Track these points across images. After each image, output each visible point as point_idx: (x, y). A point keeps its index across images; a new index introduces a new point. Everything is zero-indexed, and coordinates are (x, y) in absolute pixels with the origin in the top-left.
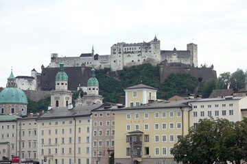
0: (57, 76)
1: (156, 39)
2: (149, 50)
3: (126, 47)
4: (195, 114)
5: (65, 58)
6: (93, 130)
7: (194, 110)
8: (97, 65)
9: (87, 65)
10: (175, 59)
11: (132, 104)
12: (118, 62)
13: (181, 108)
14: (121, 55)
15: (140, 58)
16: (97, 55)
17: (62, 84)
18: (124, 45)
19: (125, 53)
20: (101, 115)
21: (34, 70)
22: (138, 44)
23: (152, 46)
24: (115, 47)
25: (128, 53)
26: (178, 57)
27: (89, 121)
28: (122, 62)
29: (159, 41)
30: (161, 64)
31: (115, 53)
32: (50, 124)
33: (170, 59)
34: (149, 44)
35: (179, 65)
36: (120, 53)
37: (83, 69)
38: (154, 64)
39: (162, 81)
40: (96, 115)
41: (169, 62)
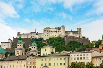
0: (18, 42)
1: (63, 26)
2: (60, 31)
3: (50, 30)
4: (72, 59)
5: (24, 34)
6: (27, 66)
7: (71, 57)
8: (37, 37)
9: (33, 37)
10: (71, 35)
11: (44, 54)
12: (47, 36)
13: (65, 56)
14: (48, 33)
15: (56, 34)
16: (37, 33)
17: (20, 45)
18: (49, 28)
19: (50, 32)
20: (30, 59)
21: (10, 39)
22: (56, 28)
23: (62, 29)
24: (45, 29)
25: (51, 32)
26: (73, 34)
27: (25, 62)
28: (48, 36)
29: (65, 27)
30: (65, 37)
31: (45, 32)
32: (8, 63)
33: (69, 35)
34: (60, 28)
35: (73, 37)
36: (47, 32)
37: (31, 39)
38: (62, 37)
39: (66, 44)
40: (28, 59)
41: (69, 36)
